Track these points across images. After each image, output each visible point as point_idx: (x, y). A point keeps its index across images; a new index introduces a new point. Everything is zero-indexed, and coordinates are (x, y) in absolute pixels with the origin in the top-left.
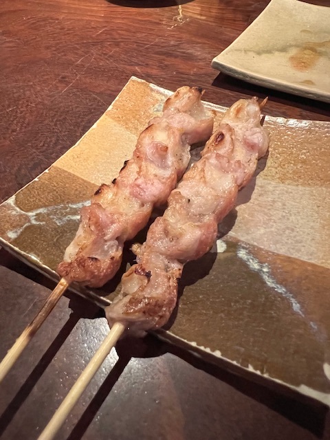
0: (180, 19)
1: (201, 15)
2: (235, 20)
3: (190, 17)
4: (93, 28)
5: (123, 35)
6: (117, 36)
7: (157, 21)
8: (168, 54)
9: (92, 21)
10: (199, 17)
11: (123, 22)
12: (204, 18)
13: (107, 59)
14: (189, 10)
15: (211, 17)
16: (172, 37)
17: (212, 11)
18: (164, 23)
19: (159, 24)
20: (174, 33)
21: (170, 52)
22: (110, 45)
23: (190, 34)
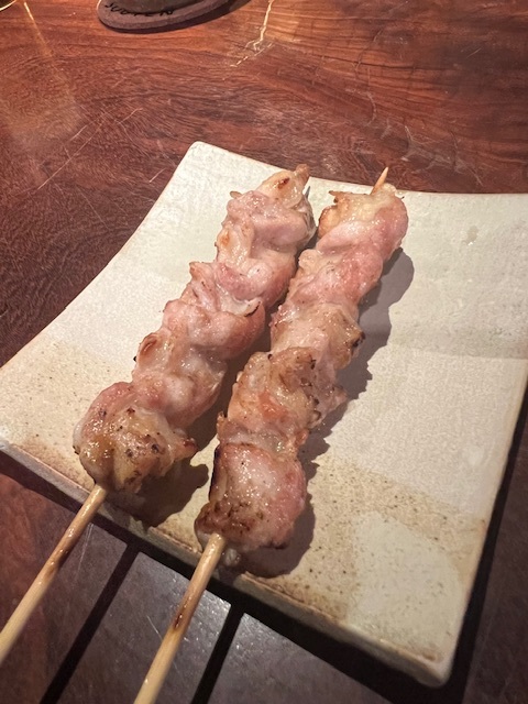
0: (257, 45)
1: (295, 35)
3: (277, 40)
4: (116, 71)
5: (158, 82)
6: (147, 86)
7: (219, 53)
8: (216, 115)
9: (118, 58)
10: (290, 40)
11: (166, 57)
12: (297, 40)
13: (119, 127)
14: (278, 28)
15: (311, 38)
16: (233, 81)
17: (317, 26)
18: (228, 55)
19: (220, 57)
20: (239, 74)
21: (221, 110)
22: (132, 102)
23: (263, 74)
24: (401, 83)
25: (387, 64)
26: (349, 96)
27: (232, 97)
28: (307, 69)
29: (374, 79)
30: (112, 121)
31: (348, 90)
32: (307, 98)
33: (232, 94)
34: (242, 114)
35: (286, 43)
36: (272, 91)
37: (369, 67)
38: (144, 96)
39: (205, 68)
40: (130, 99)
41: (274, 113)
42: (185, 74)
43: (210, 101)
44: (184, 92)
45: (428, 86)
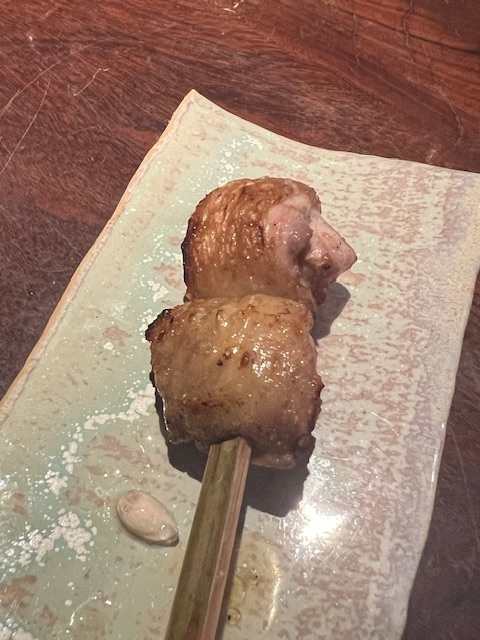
13: (80, 102)
16: (239, 39)
20: (241, 26)
23: (280, 33)
25: (445, 42)
26: (413, 90)
27: (248, 69)
28: (340, 33)
29: (438, 65)
30: (61, 86)
31: (409, 78)
32: (358, 84)
34: (272, 102)
36: (303, 65)
37: (424, 44)
38: (104, 45)
40: (81, 48)
41: (320, 106)
42: (160, 14)
43: (217, 71)
44: (167, 46)
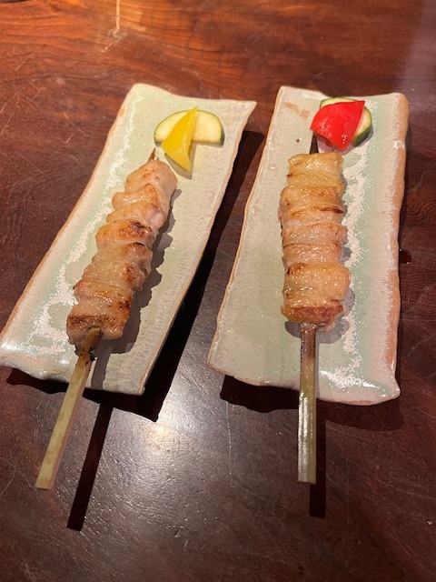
0: (117, 34)
1: (141, 24)
2: (178, 30)
3: (129, 29)
4: (15, 56)
5: (50, 65)
6: (43, 68)
7: (89, 39)
8: (99, 91)
9: (13, 45)
10: (138, 28)
11: (50, 43)
12: (143, 29)
13: (32, 103)
14: (128, 18)
15: (153, 27)
16: (106, 64)
17: (155, 16)
18: (97, 41)
19: (92, 44)
20: (107, 58)
21: (102, 87)
22: (35, 82)
23: (125, 58)
24: (214, 63)
25: (205, 49)
26: (184, 74)
27: (107, 78)
28: (154, 53)
29: (198, 61)
30: (25, 98)
31: (183, 70)
33: (107, 75)
35: (136, 31)
36: (134, 71)
37: (194, 52)
38: (45, 77)
39: (82, 53)
40: (34, 80)
42: (69, 58)
43: (93, 81)
44: (73, 73)
45: (231, 65)
